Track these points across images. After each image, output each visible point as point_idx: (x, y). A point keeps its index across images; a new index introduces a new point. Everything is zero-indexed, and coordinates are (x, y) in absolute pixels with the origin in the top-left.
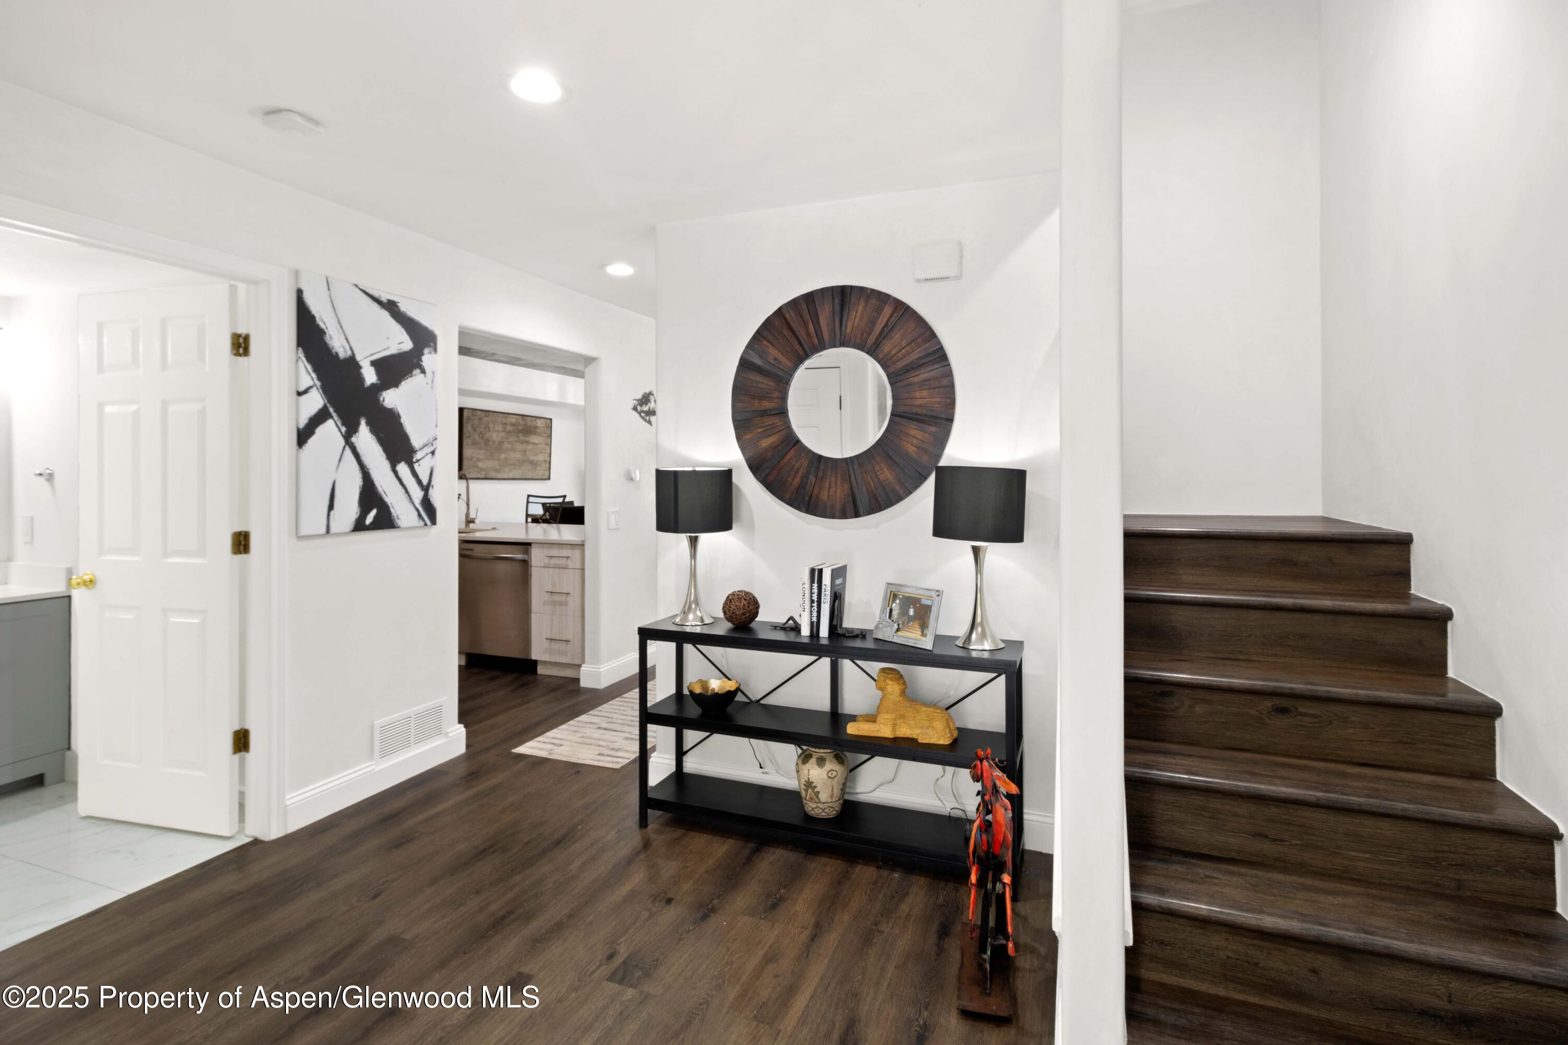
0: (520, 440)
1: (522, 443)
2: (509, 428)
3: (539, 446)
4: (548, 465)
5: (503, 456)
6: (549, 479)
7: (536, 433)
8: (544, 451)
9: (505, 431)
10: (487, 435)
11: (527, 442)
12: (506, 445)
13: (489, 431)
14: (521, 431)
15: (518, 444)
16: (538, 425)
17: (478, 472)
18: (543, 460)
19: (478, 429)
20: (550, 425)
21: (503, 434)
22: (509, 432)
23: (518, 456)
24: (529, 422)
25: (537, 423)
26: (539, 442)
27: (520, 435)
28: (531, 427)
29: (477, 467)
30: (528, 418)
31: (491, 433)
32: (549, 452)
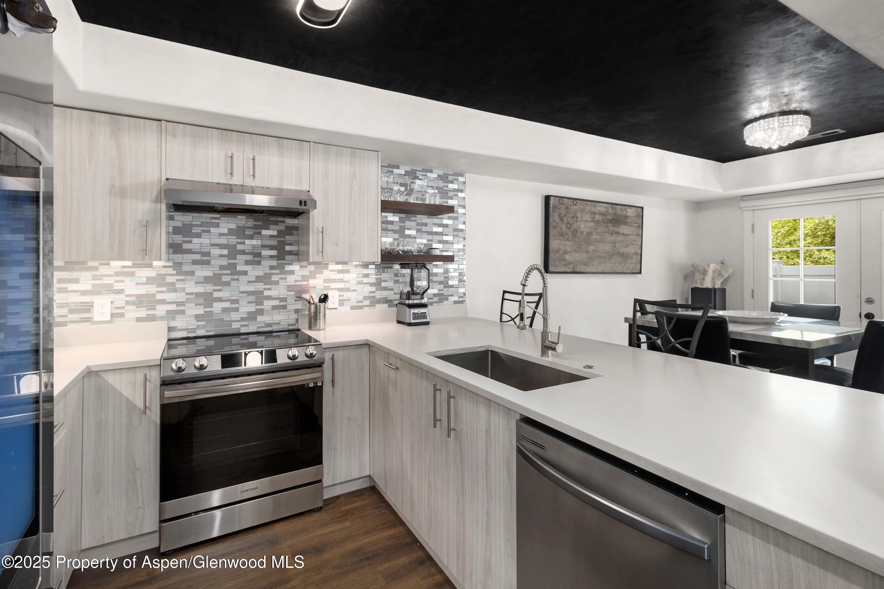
0: (609, 230)
1: (612, 234)
2: (598, 217)
3: (630, 237)
4: (640, 258)
5: (591, 248)
6: (640, 273)
7: (626, 223)
8: (635, 243)
9: (594, 221)
10: (575, 225)
11: (617, 233)
12: (595, 237)
13: (577, 221)
14: (610, 221)
15: (607, 234)
16: (628, 215)
17: (565, 265)
18: (634, 252)
19: (565, 218)
20: (641, 214)
21: (592, 224)
22: (598, 222)
23: (608, 248)
24: (619, 211)
25: (627, 212)
26: (629, 233)
27: (610, 225)
28: (620, 216)
29: (565, 260)
30: (618, 207)
31: (579, 223)
32: (640, 243)
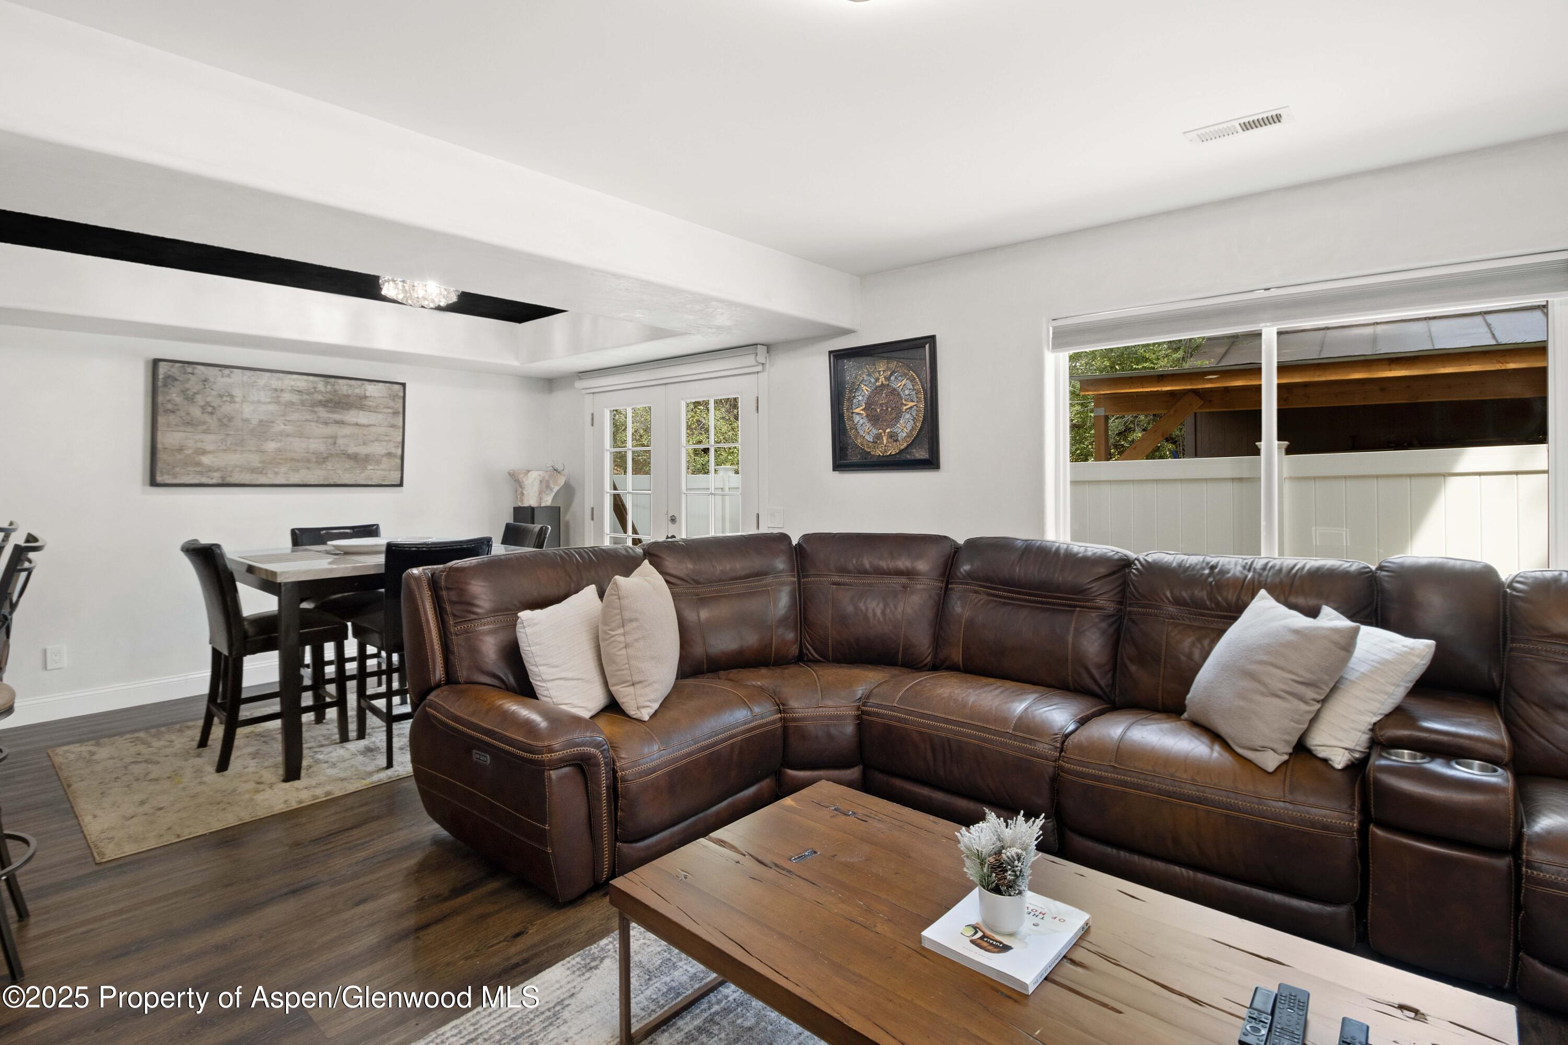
0: (319, 417)
1: (326, 423)
2: (286, 397)
3: (373, 429)
4: (399, 461)
5: (271, 446)
6: (401, 485)
7: (361, 408)
8: (386, 438)
9: (278, 403)
10: (227, 409)
11: (341, 423)
12: (279, 427)
13: (232, 402)
14: (324, 404)
15: (314, 424)
16: (368, 394)
17: (201, 473)
18: (384, 452)
19: (199, 398)
20: (401, 394)
21: (272, 408)
22: (290, 404)
23: (317, 445)
24: (345, 388)
25: (365, 390)
26: (372, 423)
27: (320, 409)
28: (348, 396)
29: (198, 464)
30: (340, 381)
31: (237, 405)
32: (400, 439)
